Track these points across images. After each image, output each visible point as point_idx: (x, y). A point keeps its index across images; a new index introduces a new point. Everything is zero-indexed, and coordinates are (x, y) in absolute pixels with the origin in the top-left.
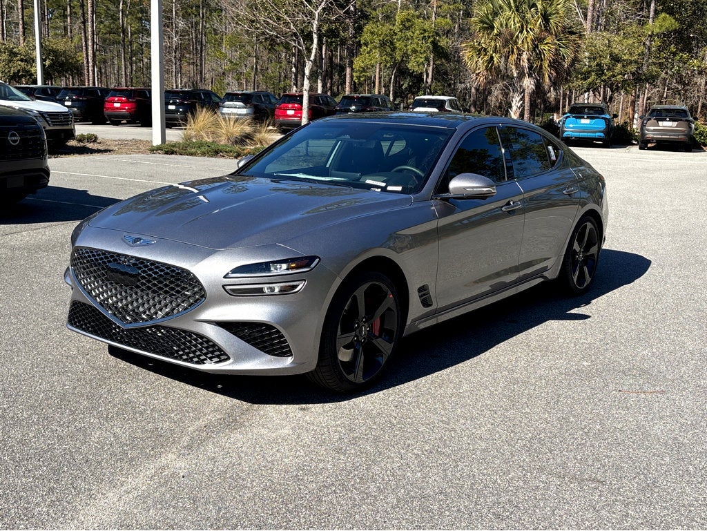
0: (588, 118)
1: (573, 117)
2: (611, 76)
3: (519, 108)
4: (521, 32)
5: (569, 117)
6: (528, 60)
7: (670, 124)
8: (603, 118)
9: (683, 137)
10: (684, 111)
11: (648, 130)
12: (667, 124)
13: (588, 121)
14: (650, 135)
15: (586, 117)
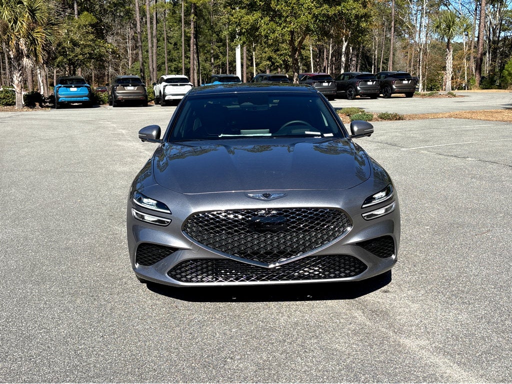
0: (75, 87)
1: (64, 87)
2: (74, 56)
3: (20, 82)
4: (15, 23)
5: (60, 87)
6: (25, 44)
7: (132, 88)
8: (86, 86)
9: (142, 97)
10: (138, 79)
11: (118, 93)
12: (130, 88)
13: (75, 89)
14: (120, 97)
15: (73, 86)
